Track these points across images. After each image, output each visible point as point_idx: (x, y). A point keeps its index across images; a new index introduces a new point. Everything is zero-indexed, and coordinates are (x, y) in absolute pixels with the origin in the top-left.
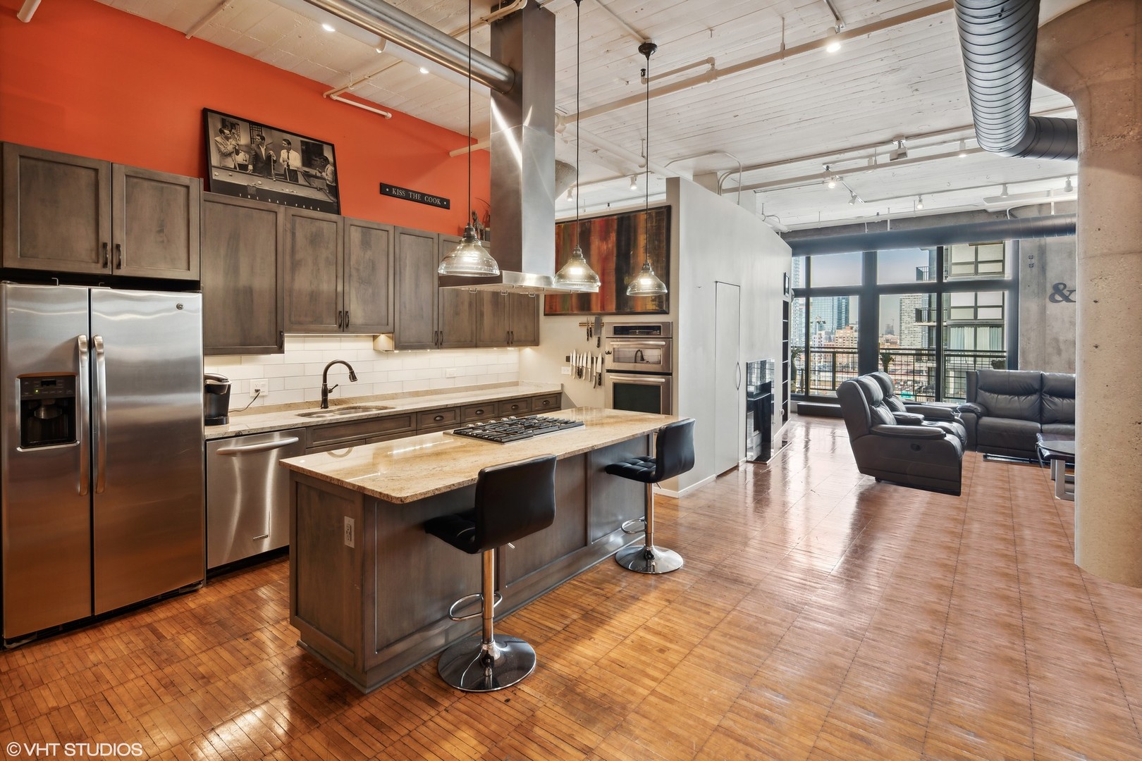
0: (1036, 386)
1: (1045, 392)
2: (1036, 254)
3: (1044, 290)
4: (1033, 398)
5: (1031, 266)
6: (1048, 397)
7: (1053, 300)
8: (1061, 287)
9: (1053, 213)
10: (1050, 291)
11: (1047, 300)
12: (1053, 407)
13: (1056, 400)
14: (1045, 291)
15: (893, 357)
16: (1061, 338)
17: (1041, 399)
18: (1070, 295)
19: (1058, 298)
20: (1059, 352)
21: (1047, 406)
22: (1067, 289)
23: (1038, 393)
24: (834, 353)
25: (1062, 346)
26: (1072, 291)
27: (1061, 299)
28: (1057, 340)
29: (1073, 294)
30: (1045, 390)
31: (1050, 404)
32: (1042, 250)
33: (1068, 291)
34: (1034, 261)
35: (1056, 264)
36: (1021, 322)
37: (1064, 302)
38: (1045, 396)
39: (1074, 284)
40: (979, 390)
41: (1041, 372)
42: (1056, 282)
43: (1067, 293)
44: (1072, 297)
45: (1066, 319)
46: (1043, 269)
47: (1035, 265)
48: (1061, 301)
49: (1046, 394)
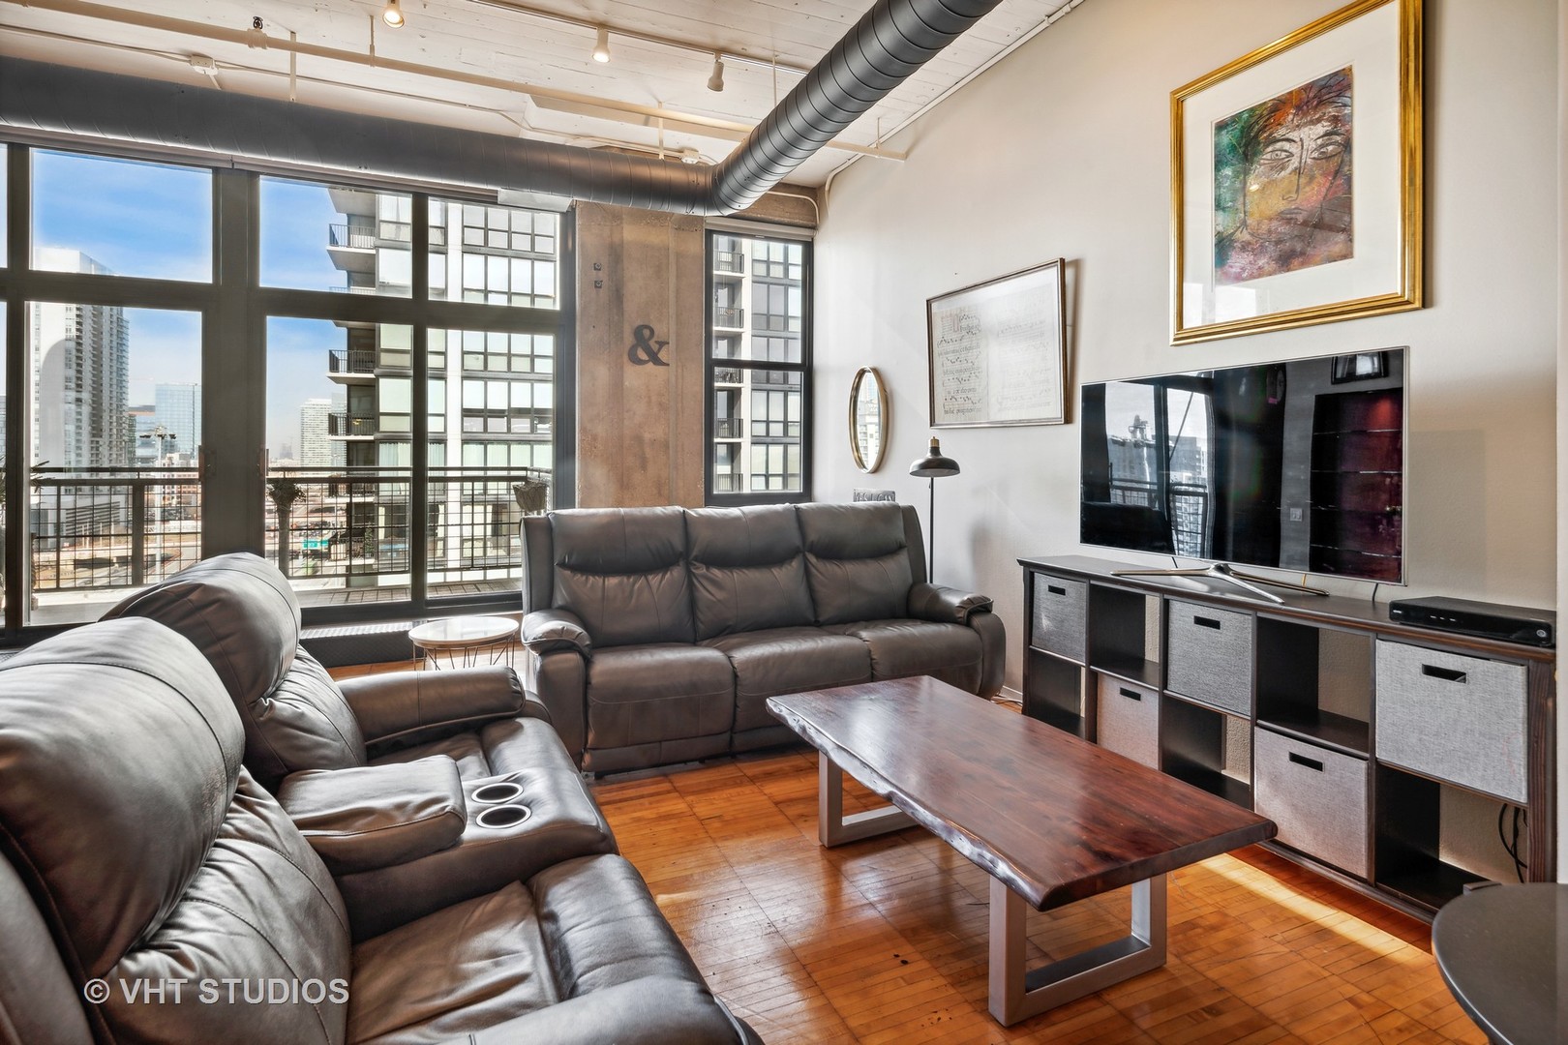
0: (678, 542)
2: (604, 261)
3: (619, 338)
4: (676, 573)
5: (598, 285)
6: (703, 570)
7: (636, 361)
8: (646, 333)
10: (629, 339)
11: (626, 358)
12: (720, 595)
13: (716, 573)
14: (622, 338)
15: (302, 487)
16: (647, 436)
17: (689, 574)
18: (659, 350)
19: (642, 355)
20: (644, 467)
21: (706, 594)
22: (655, 339)
23: (681, 563)
25: (648, 452)
26: (662, 344)
27: (647, 358)
28: (639, 439)
29: (664, 349)
30: (695, 553)
31: (710, 588)
32: (616, 254)
33: (656, 342)
34: (603, 275)
35: (637, 284)
36: (581, 400)
37: (651, 364)
38: (697, 568)
39: (666, 330)
40: (557, 570)
41: (681, 509)
42: (639, 322)
43: (655, 347)
44: (663, 355)
45: (654, 399)
46: (618, 297)
47: (605, 284)
48: (645, 362)
49: (698, 564)
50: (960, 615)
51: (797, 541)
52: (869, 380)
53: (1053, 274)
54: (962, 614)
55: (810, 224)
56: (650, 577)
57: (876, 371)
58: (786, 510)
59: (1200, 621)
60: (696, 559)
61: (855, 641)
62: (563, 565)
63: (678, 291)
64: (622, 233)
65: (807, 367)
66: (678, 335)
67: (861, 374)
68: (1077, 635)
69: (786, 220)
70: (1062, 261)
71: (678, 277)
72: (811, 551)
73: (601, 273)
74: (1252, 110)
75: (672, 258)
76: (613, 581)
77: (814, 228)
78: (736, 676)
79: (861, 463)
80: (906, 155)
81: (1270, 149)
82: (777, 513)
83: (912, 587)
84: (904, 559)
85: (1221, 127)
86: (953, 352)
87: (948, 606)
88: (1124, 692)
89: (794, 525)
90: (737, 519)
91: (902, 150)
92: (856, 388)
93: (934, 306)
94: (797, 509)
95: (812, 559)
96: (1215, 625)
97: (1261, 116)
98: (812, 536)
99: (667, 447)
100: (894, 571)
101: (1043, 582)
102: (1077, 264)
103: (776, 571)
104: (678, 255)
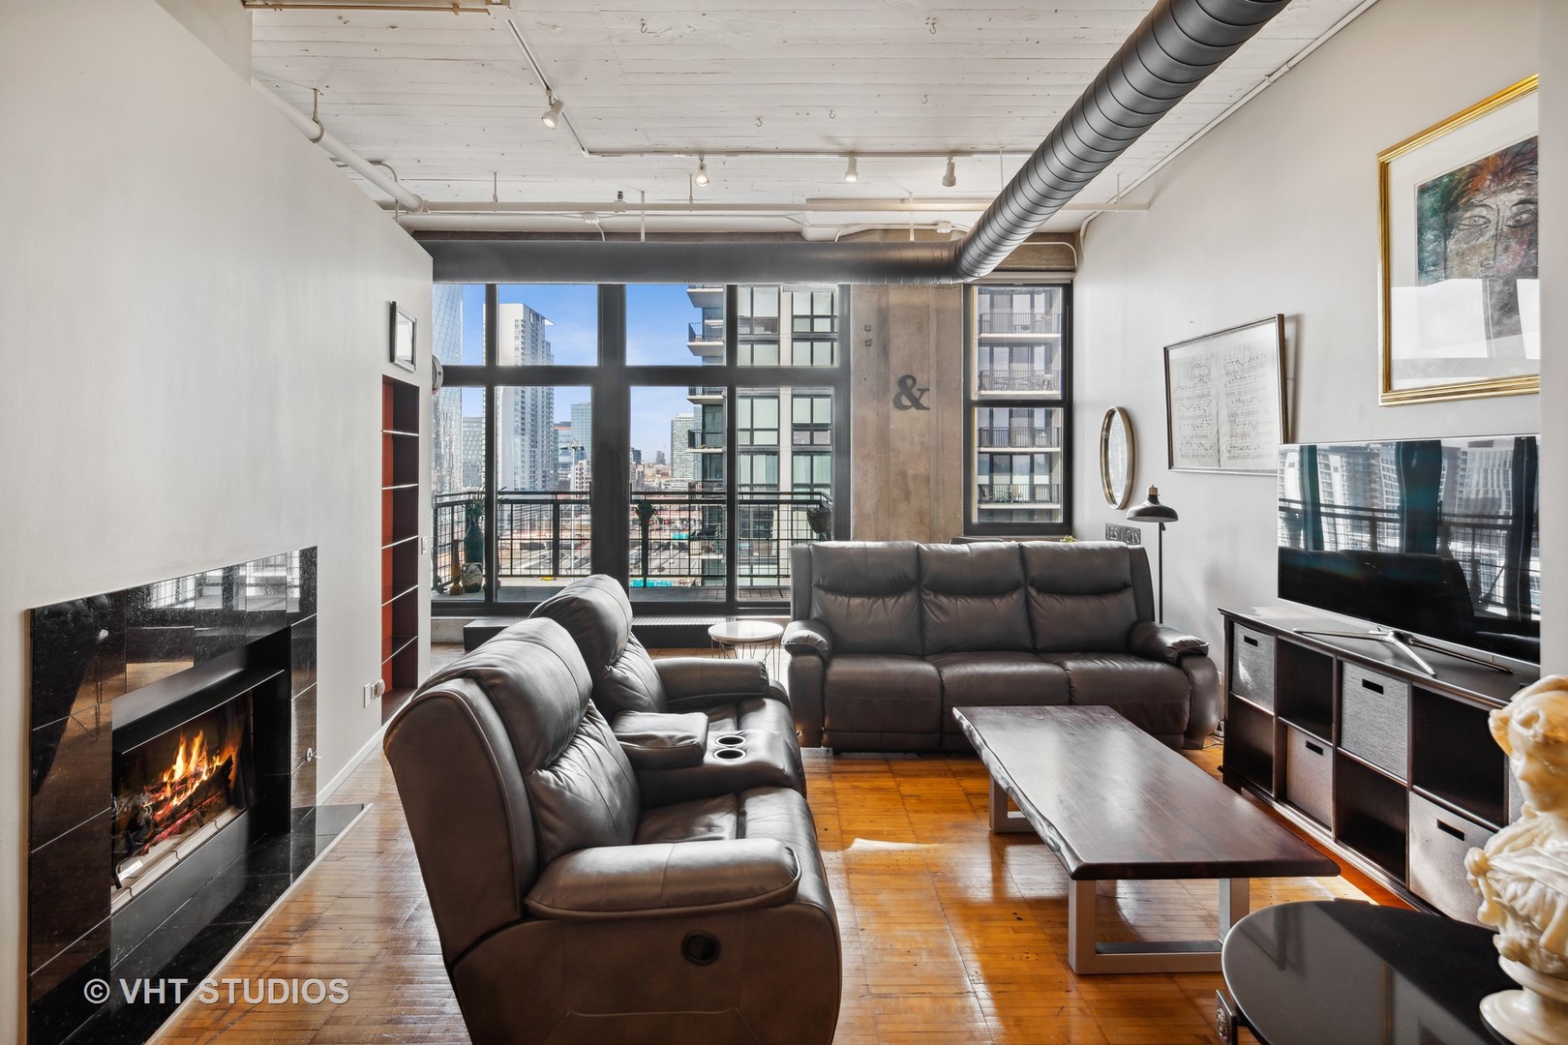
0: (911, 572)
1: (926, 587)
2: (873, 323)
3: (886, 388)
4: (908, 598)
5: (868, 343)
6: (932, 597)
7: (900, 407)
8: (910, 382)
9: (912, 239)
10: (894, 389)
11: (891, 404)
12: (943, 619)
13: (944, 600)
14: (889, 387)
16: (910, 472)
17: (920, 599)
18: (921, 396)
19: (906, 402)
20: (907, 497)
21: (933, 616)
22: (917, 387)
23: (914, 590)
24: (556, 504)
25: (912, 486)
26: (923, 391)
27: (910, 404)
28: (903, 475)
29: (926, 395)
30: (925, 581)
31: (937, 612)
32: (883, 316)
33: (918, 389)
34: (872, 335)
35: (902, 341)
36: (854, 442)
37: (913, 409)
38: (927, 595)
39: (926, 378)
40: (815, 590)
41: (916, 544)
42: (903, 373)
43: (917, 394)
44: (924, 401)
45: (916, 439)
46: (885, 351)
47: (874, 342)
48: (910, 407)
49: (927, 591)
50: (1171, 655)
51: (1018, 575)
52: (1117, 418)
53: (1272, 329)
54: (1172, 655)
55: (1068, 267)
56: (887, 600)
57: (1124, 413)
58: (1011, 549)
59: (1367, 684)
60: (927, 587)
61: (1057, 669)
62: (818, 586)
63: (938, 343)
64: (888, 298)
65: (1067, 403)
66: (939, 383)
67: (1110, 414)
68: (1267, 686)
69: (1043, 267)
70: (1281, 318)
71: (938, 330)
72: (1032, 585)
73: (870, 333)
74: (1451, 174)
75: (933, 316)
76: (856, 601)
77: (1073, 271)
78: (943, 688)
79: (1111, 499)
80: (1149, 205)
81: (1468, 214)
82: (1001, 550)
83: (1135, 624)
84: (1128, 598)
85: (1423, 190)
86: (1188, 398)
87: (1161, 644)
88: (1310, 746)
89: (1017, 561)
90: (964, 554)
91: (1145, 201)
92: (1107, 428)
93: (1172, 354)
94: (1021, 547)
95: (1033, 592)
96: (1379, 689)
97: (1460, 181)
98: (1034, 572)
99: (928, 480)
100: (1118, 609)
101: (1241, 632)
102: (1297, 319)
103: (997, 601)
104: (938, 311)
